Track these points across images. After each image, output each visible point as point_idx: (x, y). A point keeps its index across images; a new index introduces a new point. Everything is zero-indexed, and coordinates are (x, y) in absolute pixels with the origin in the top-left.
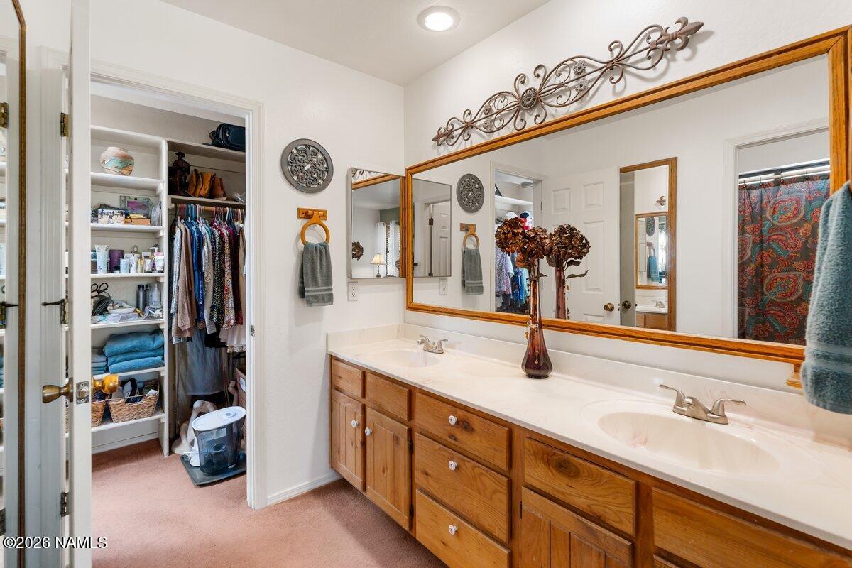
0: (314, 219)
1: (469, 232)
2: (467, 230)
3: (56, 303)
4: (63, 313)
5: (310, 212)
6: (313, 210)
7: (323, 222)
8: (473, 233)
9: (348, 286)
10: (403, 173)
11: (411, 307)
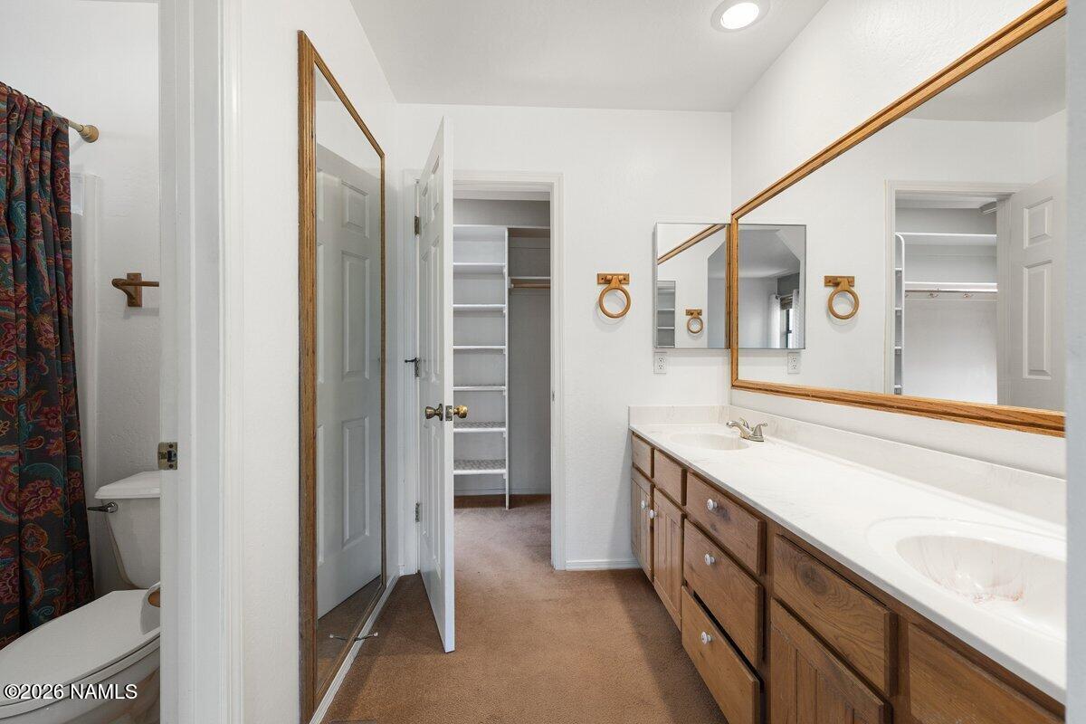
0: (613, 284)
1: (839, 288)
2: (837, 284)
3: (412, 361)
4: (417, 369)
5: (609, 277)
6: (613, 275)
7: (625, 287)
8: (847, 287)
9: (654, 356)
10: (728, 220)
11: (736, 385)
